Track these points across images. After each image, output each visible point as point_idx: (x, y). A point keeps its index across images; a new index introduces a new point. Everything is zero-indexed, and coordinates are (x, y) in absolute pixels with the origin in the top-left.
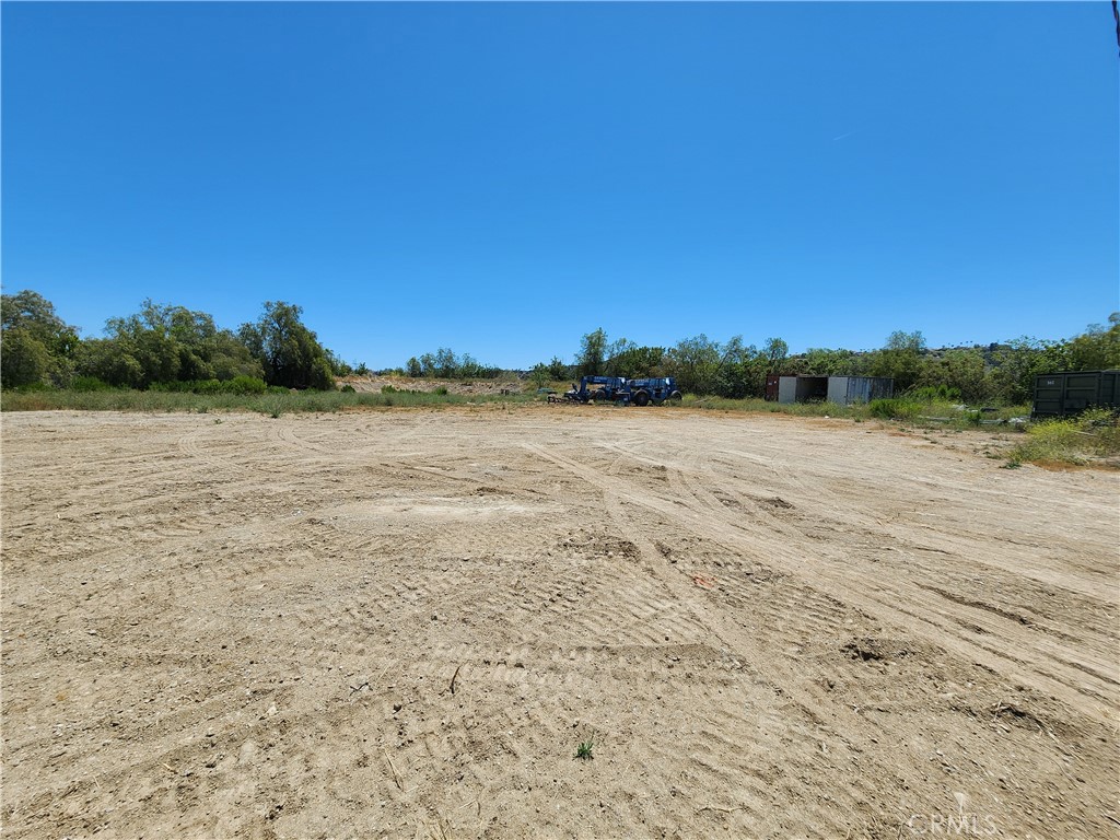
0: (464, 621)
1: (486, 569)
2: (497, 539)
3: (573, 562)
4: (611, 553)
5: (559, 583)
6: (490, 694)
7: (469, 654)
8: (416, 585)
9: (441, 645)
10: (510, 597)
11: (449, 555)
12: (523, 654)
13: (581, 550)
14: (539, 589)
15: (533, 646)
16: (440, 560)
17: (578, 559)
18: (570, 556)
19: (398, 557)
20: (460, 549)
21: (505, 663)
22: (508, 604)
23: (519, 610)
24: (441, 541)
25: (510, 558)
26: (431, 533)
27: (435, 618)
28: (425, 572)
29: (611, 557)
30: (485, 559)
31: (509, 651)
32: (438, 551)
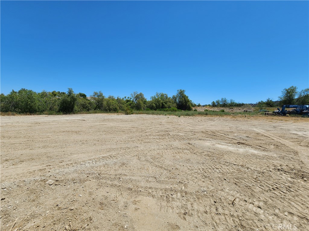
0: (235, 184)
1: (242, 169)
2: (246, 160)
3: (283, 177)
4: (305, 179)
5: (276, 183)
6: (248, 212)
7: (238, 195)
8: (218, 168)
9: (228, 189)
10: (253, 182)
11: (228, 161)
12: (261, 204)
13: (287, 173)
14: (267, 183)
15: (265, 203)
16: (226, 162)
17: (285, 177)
18: (281, 174)
19: (212, 158)
20: (232, 160)
21: (253, 204)
22: (253, 184)
23: (258, 188)
24: (225, 156)
25: (252, 168)
26: (222, 153)
27: (225, 180)
28: (221, 165)
29: (305, 181)
30: (242, 166)
31: (254, 200)
32: (224, 159)
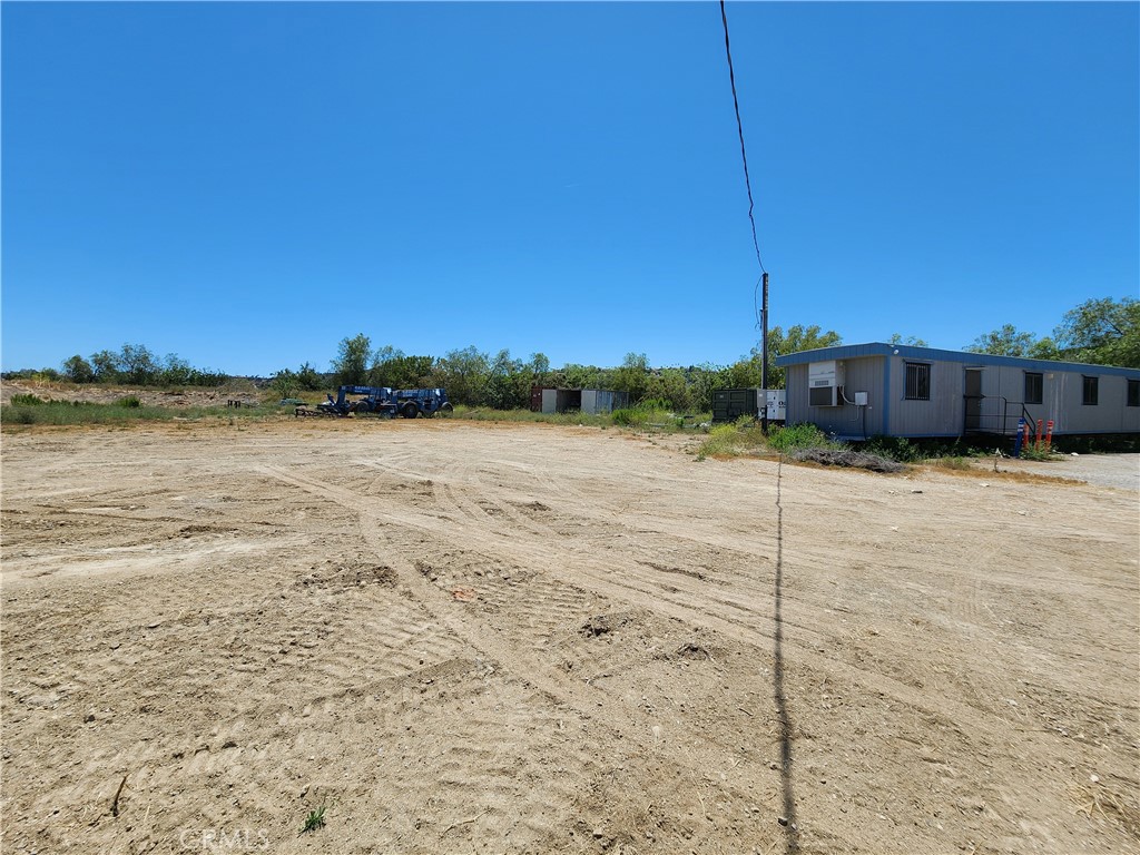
0: (143, 710)
1: (184, 633)
2: (207, 591)
3: (316, 601)
4: (363, 583)
5: (294, 629)
6: (180, 797)
7: (150, 752)
8: (58, 680)
9: (97, 754)
10: (222, 661)
11: (125, 624)
12: (235, 731)
13: (326, 585)
14: (266, 642)
15: (251, 715)
16: (107, 635)
17: (323, 596)
18: (311, 594)
19: (23, 646)
20: (145, 613)
21: (208, 748)
22: (219, 670)
23: (235, 675)
24: (110, 609)
25: (225, 612)
26: (91, 601)
27: (92, 718)
28: (78, 658)
29: (363, 586)
30: (186, 620)
31: (215, 730)
32: (105, 623)
